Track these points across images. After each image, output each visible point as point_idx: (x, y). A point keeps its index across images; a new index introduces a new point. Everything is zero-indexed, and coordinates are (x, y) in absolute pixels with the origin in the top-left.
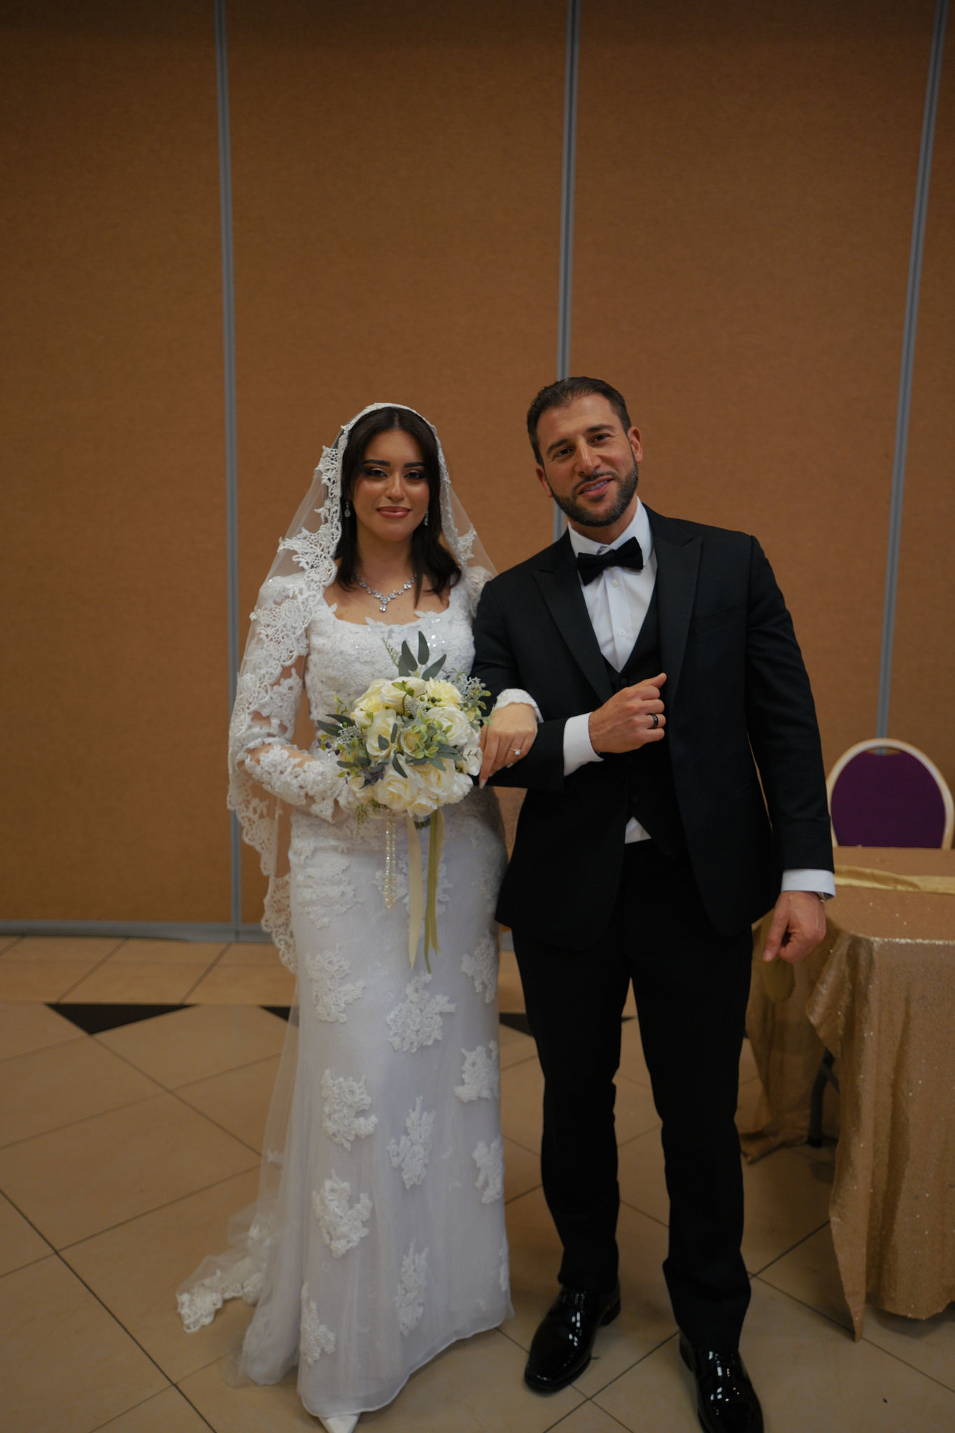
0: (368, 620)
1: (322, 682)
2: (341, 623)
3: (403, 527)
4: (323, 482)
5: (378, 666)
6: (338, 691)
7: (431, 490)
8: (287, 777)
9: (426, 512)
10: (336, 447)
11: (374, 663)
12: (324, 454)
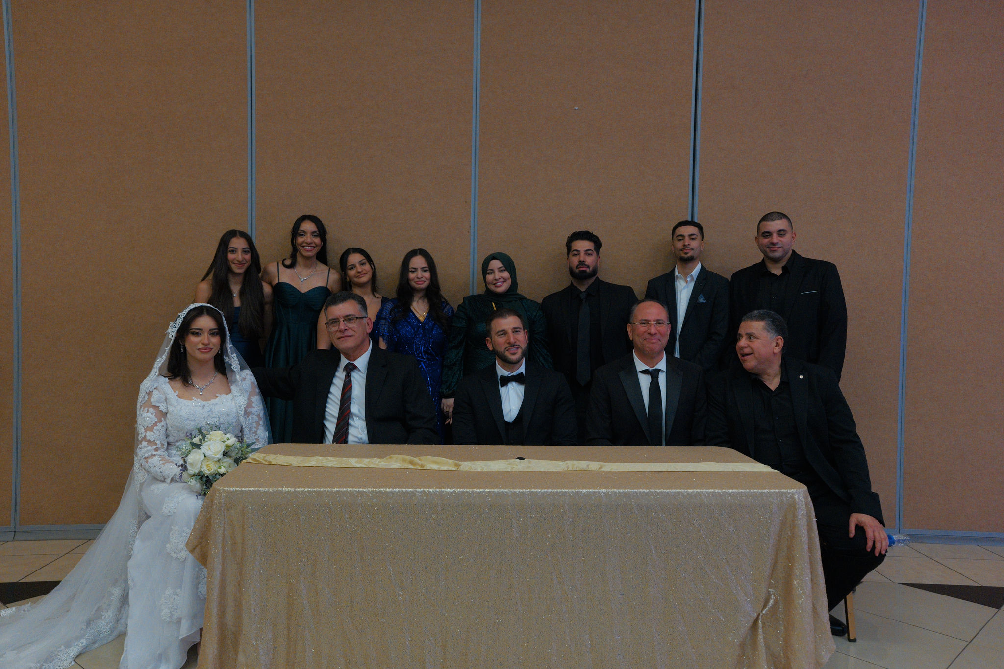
0: (193, 398)
1: (171, 427)
2: (181, 400)
3: (210, 356)
4: (169, 337)
5: (197, 422)
6: (178, 431)
7: (221, 340)
8: (157, 468)
9: (219, 348)
10: (175, 322)
11: (195, 420)
12: (170, 325)
